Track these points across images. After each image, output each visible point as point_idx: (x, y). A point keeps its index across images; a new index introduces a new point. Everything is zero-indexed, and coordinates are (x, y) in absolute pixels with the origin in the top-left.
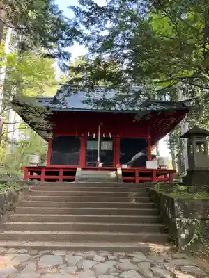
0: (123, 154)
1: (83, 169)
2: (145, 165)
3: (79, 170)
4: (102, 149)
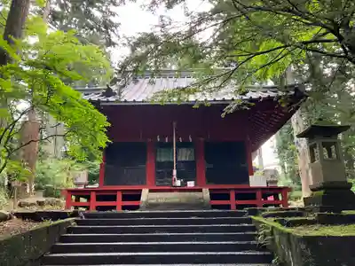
0: (211, 166)
3: (144, 192)
4: (179, 159)
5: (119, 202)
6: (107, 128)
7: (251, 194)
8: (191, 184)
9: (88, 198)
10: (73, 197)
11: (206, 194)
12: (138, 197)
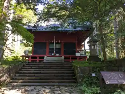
0: (65, 50)
1: (47, 56)
2: (75, 54)
3: (45, 57)
4: (56, 47)
5: (38, 59)
6: (34, 38)
7: (76, 58)
8: (58, 55)
9: (29, 58)
10: (24, 58)
11: (63, 57)
12: (43, 58)
